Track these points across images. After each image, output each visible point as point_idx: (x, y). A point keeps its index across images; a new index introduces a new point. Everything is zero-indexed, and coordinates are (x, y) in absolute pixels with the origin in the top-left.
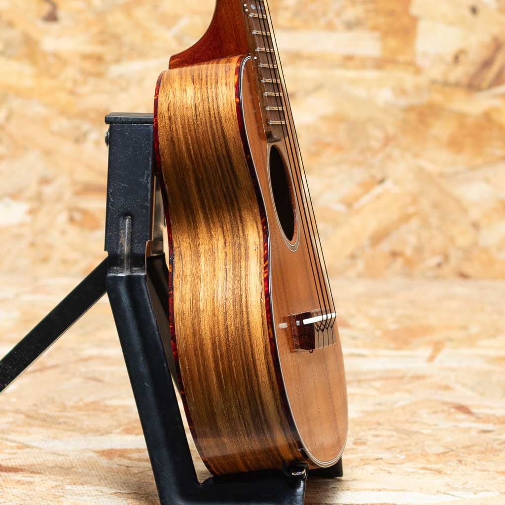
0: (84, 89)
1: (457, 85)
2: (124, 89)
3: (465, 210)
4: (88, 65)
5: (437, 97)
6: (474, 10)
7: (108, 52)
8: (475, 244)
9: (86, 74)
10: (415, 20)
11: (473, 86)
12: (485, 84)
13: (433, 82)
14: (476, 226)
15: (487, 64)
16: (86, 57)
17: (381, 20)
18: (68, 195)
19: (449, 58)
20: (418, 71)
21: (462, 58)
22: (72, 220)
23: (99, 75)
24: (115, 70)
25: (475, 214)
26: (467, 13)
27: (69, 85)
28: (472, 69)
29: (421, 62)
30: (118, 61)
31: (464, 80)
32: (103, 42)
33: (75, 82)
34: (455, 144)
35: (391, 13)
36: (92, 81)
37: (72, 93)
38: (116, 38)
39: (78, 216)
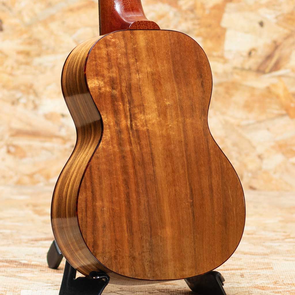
0: (18, 72)
1: (250, 69)
2: (42, 73)
3: (254, 148)
4: (21, 58)
5: (237, 77)
6: (261, 24)
7: (33, 49)
8: (260, 169)
9: (20, 63)
10: (224, 30)
11: (260, 71)
12: (267, 70)
13: (235, 68)
14: (260, 157)
15: (269, 57)
16: (20, 53)
17: (203, 30)
18: (7, 137)
19: (245, 54)
20: (225, 61)
21: (253, 53)
22: (9, 152)
23: (27, 64)
24: (37, 61)
25: (260, 150)
26: (257, 26)
27: (9, 69)
28: (260, 60)
29: (227, 56)
30: (39, 55)
31: (255, 67)
32: (30, 44)
33: (12, 68)
34: (248, 107)
35: (210, 26)
36: (23, 67)
37: (11, 74)
38: (38, 41)
39: (12, 149)
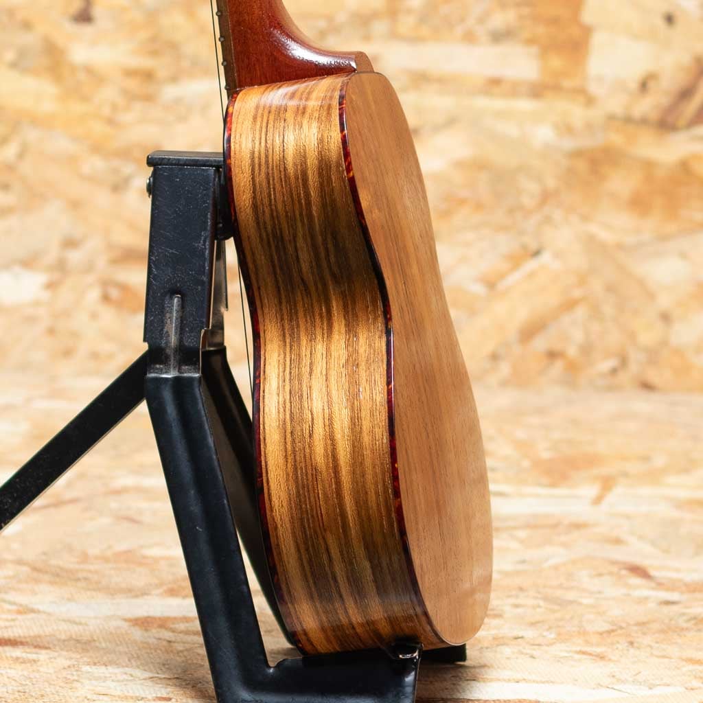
0: (127, 117)
1: (644, 121)
2: (182, 119)
3: (651, 296)
4: (133, 84)
5: (616, 139)
6: (669, 19)
7: (161, 66)
8: (664, 343)
9: (131, 97)
10: (587, 31)
11: (665, 124)
12: (682, 122)
13: (611, 118)
14: (666, 318)
15: (686, 94)
16: (130, 73)
17: (541, 30)
18: (102, 262)
19: (634, 85)
20: (590, 101)
21: (651, 84)
22: (106, 298)
23: (149, 98)
24: (170, 92)
25: (665, 301)
26: (660, 23)
27: (106, 111)
28: (665, 101)
29: (594, 88)
30: (174, 79)
31: (654, 115)
32: (154, 53)
33: (114, 107)
34: (639, 204)
35: (555, 21)
36: (138, 107)
37: (111, 122)
38: (173, 46)
39: (114, 293)
